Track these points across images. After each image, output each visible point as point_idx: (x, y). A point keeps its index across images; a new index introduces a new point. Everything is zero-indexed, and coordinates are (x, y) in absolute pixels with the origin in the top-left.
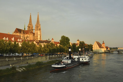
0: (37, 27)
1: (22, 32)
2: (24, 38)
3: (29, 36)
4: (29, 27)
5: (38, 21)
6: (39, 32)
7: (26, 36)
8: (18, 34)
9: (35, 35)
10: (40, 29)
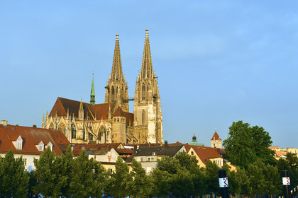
0: (143, 88)
1: (81, 114)
2: (91, 136)
3: (107, 126)
4: (111, 91)
5: (147, 66)
6: (150, 108)
7: (96, 126)
8: (65, 122)
9: (136, 124)
10: (155, 97)
